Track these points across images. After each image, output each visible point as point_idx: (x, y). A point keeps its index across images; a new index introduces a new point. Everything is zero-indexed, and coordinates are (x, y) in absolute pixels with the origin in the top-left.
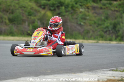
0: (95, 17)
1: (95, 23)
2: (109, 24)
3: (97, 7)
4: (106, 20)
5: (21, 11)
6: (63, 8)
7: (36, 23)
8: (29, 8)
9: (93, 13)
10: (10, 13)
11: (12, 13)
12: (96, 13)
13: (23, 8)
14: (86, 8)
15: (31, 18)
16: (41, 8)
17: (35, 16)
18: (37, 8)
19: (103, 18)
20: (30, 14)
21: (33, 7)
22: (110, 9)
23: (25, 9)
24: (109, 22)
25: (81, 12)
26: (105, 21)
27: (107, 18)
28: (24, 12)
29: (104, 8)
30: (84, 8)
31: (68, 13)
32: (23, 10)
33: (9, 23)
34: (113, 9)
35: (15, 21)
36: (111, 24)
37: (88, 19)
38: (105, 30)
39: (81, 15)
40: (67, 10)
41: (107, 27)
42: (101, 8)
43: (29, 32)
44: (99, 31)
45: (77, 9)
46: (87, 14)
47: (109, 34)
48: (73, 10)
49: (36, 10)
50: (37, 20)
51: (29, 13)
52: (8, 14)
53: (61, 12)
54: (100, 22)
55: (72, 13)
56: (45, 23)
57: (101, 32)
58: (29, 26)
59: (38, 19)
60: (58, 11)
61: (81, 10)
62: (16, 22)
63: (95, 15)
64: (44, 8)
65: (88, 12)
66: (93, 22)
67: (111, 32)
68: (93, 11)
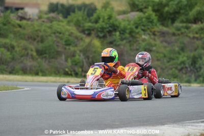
0: (165, 47)
1: (165, 56)
2: (185, 58)
3: (168, 33)
4: (181, 52)
5: (55, 39)
6: (118, 33)
7: (77, 57)
8: (67, 33)
9: (162, 42)
10: (38, 42)
11: (42, 41)
12: (166, 42)
13: (57, 34)
14: (151, 34)
15: (69, 49)
16: (84, 33)
17: (76, 46)
18: (79, 34)
19: (177, 49)
20: (68, 43)
21: (72, 33)
22: (187, 36)
23: (61, 35)
24: (186, 55)
25: (144, 40)
26: (179, 53)
27: (182, 49)
28: (59, 40)
29: (179, 35)
30: (149, 34)
31: (124, 42)
32: (57, 37)
33: (37, 57)
34: (191, 35)
35: (45, 53)
36: (188, 58)
37: (154, 51)
38: (179, 67)
39: (144, 44)
40: (124, 37)
41: (183, 63)
42: (174, 34)
43: (67, 70)
44: (171, 69)
45: (138, 36)
46: (153, 42)
47: (186, 73)
48: (132, 36)
49: (77, 38)
50: (78, 52)
51: (66, 41)
52: (35, 43)
53: (115, 41)
54: (172, 56)
55: (130, 42)
56: (91, 56)
57: (174, 69)
58: (66, 61)
59: (81, 51)
60: (109, 39)
61: (143, 37)
62: (47, 56)
63: (165, 44)
64: (89, 35)
65: (155, 40)
66: (162, 55)
67: (189, 69)
68: (161, 39)
